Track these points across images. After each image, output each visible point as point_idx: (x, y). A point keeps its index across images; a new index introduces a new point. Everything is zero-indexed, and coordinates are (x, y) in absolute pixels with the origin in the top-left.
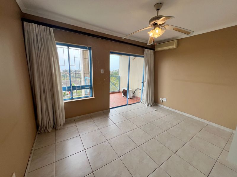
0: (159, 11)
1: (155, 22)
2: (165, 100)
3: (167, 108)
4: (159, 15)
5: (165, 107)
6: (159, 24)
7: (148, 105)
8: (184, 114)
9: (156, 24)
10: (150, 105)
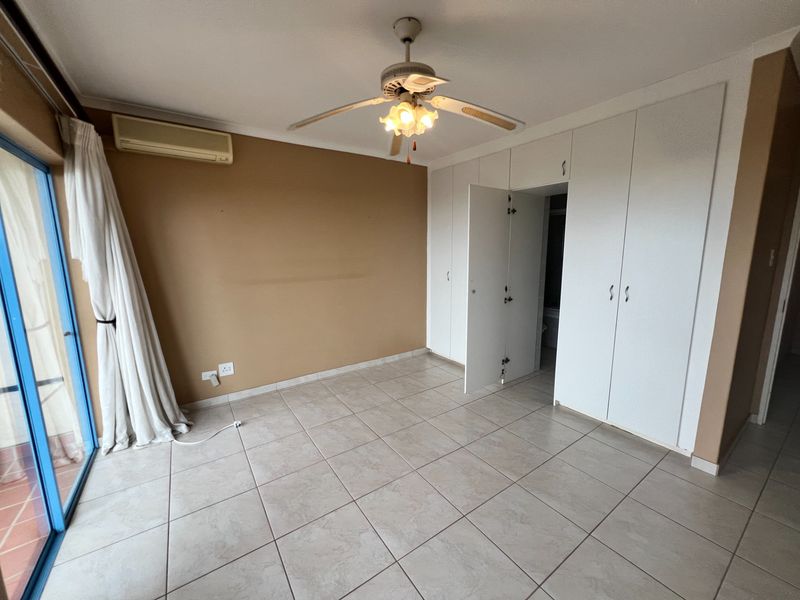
0: (411, 45)
1: (400, 80)
2: (227, 369)
3: (246, 394)
4: (412, 60)
5: (233, 397)
6: (412, 92)
7: (176, 434)
8: (302, 380)
9: (402, 90)
10: (183, 428)
